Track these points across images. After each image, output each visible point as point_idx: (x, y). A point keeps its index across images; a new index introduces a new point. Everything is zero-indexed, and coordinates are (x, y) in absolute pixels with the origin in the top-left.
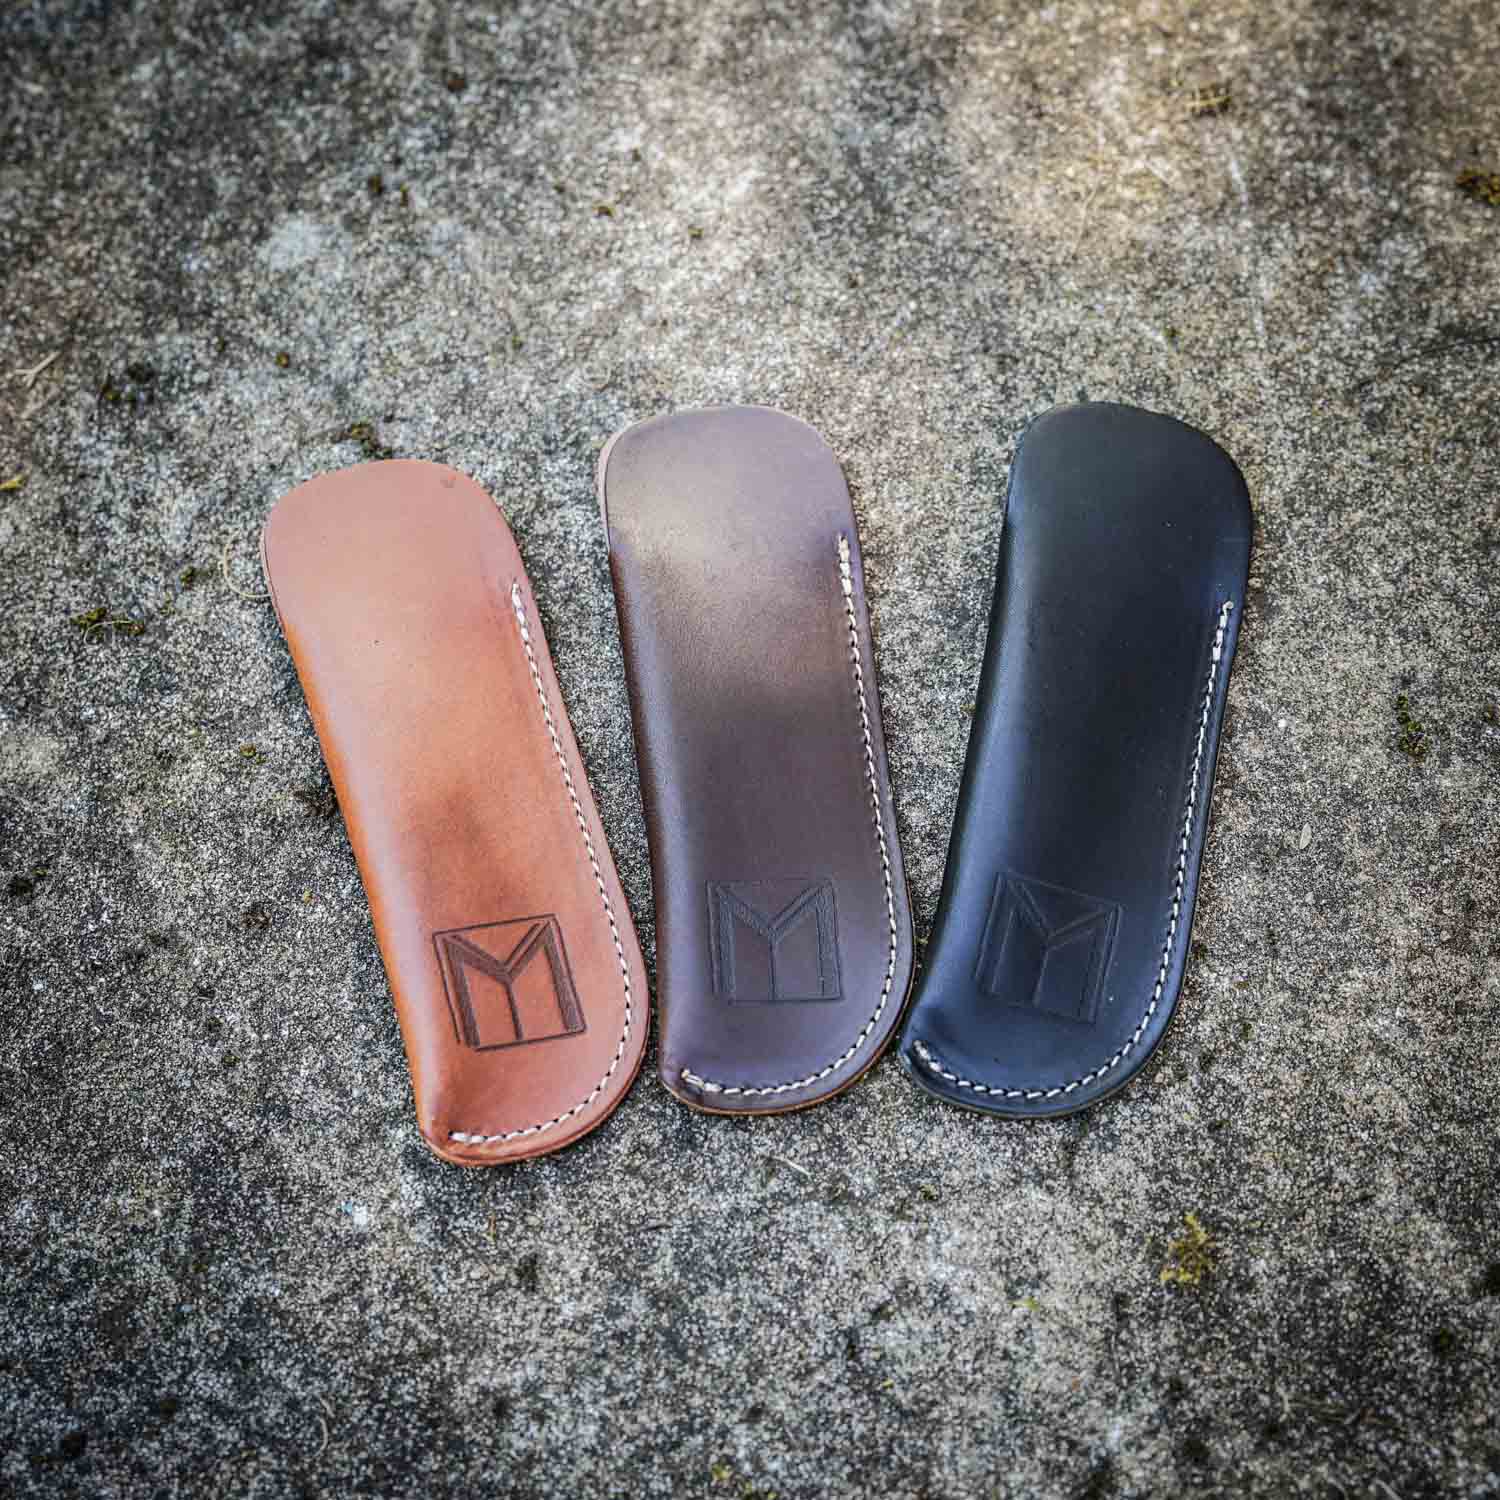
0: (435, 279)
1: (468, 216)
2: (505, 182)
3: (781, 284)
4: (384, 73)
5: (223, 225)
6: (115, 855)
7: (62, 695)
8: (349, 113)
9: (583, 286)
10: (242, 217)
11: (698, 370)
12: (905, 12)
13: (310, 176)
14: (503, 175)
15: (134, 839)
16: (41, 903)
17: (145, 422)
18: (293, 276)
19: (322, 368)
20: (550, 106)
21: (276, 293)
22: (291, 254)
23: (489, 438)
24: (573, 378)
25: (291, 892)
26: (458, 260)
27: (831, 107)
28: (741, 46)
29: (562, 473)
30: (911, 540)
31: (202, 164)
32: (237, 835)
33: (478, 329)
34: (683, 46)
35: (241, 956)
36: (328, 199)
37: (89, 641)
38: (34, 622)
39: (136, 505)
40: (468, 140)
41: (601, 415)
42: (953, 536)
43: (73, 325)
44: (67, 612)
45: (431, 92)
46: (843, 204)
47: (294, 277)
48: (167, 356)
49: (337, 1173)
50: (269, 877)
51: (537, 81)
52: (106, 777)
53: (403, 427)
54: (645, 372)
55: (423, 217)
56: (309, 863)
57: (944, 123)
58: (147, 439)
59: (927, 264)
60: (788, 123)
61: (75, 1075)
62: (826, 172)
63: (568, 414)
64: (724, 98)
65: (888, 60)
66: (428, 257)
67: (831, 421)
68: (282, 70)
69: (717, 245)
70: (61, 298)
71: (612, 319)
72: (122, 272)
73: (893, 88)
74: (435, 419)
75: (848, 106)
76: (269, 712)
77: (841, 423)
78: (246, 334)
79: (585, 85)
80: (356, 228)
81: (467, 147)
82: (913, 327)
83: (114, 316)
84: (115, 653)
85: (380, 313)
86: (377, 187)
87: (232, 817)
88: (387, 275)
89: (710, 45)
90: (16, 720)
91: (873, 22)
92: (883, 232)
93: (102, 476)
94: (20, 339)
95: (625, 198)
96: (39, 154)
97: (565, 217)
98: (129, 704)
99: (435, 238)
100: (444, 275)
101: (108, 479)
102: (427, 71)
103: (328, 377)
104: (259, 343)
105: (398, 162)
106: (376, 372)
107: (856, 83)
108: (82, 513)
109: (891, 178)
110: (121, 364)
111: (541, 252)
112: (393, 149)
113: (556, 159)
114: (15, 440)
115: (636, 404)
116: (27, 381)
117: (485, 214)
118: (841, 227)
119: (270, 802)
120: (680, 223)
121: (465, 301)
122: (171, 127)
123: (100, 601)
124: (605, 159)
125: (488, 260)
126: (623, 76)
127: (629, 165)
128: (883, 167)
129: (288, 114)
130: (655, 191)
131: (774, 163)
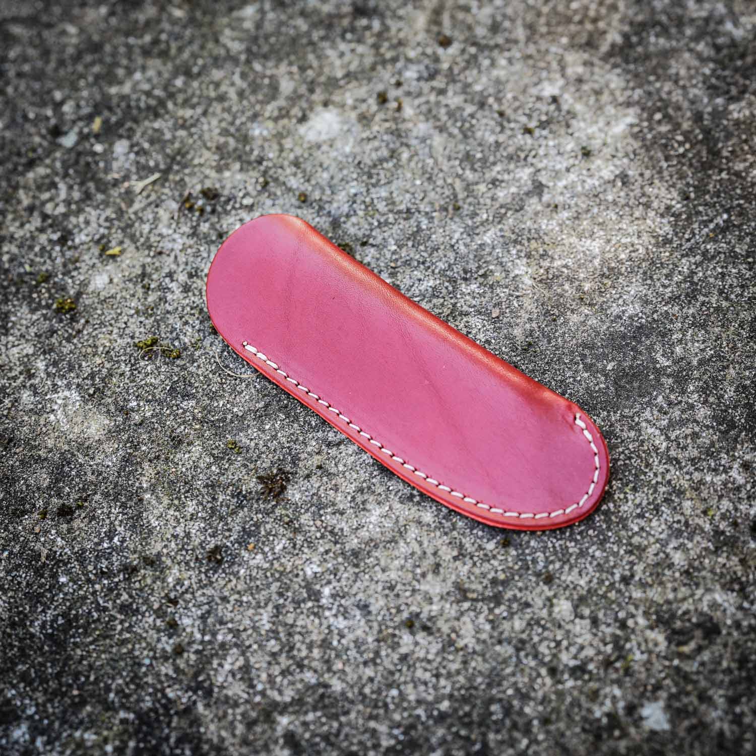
0: (410, 160)
1: (438, 124)
2: (466, 106)
3: (638, 192)
4: (400, 30)
5: (280, 109)
6: (131, 499)
7: (118, 390)
8: (373, 51)
9: (506, 177)
10: (293, 106)
11: (574, 240)
12: (748, 31)
13: (341, 87)
14: (466, 101)
15: (145, 491)
16: (76, 524)
17: (207, 225)
18: (319, 146)
19: (327, 206)
20: (503, 62)
21: (306, 155)
22: (320, 133)
23: (427, 264)
24: (489, 234)
25: (242, 542)
26: (427, 150)
27: (688, 84)
28: (634, 39)
29: (472, 294)
30: (702, 370)
31: (274, 71)
32: (214, 499)
33: (432, 195)
34: (596, 36)
35: (200, 581)
37: (143, 358)
38: (110, 341)
39: (191, 276)
40: (446, 76)
41: (504, 260)
42: (732, 371)
43: (173, 159)
44: (132, 337)
45: (427, 45)
46: (687, 146)
48: (229, 186)
49: (236, 741)
50: (229, 530)
51: (497, 46)
52: (136, 447)
53: (372, 250)
54: (538, 236)
55: (409, 121)
56: (257, 525)
58: (206, 236)
59: (738, 191)
60: (658, 91)
61: (75, 644)
62: (677, 126)
63: (482, 257)
64: (618, 71)
65: (731, 59)
66: (408, 146)
67: (658, 284)
68: (335, 21)
69: (599, 162)
70: (169, 141)
71: (521, 199)
72: (210, 130)
73: (732, 77)
74: (394, 248)
75: (700, 85)
76: (250, 420)
77: (664, 286)
78: (282, 179)
79: (529, 52)
80: (365, 122)
81: (445, 80)
82: (724, 230)
83: (201, 156)
84: (158, 368)
85: (370, 176)
86: (383, 99)
87: (213, 486)
88: (379, 153)
89: (614, 37)
90: (86, 402)
91: (725, 34)
92: (711, 167)
93: (173, 255)
94: (138, 163)
95: (543, 125)
96: (173, 51)
97: (502, 131)
98: (160, 402)
99: (414, 134)
100: (416, 158)
101: (176, 257)
102: (428, 31)
103: (329, 212)
104: (289, 185)
105: (399, 84)
106: (361, 213)
107: (707, 71)
108: (155, 277)
109: (722, 134)
110: (199, 187)
111: (482, 151)
112: (397, 76)
113: (501, 95)
114: (122, 225)
115: (528, 256)
116: (138, 189)
117: (449, 124)
118: (684, 161)
119: (240, 480)
120: (577, 144)
121: (427, 176)
122: (259, 47)
123: (155, 334)
124: (533, 99)
125: (447, 152)
126: (554, 49)
127: (549, 104)
128: (718, 126)
129: (334, 46)
130: (563, 123)
131: (645, 115)
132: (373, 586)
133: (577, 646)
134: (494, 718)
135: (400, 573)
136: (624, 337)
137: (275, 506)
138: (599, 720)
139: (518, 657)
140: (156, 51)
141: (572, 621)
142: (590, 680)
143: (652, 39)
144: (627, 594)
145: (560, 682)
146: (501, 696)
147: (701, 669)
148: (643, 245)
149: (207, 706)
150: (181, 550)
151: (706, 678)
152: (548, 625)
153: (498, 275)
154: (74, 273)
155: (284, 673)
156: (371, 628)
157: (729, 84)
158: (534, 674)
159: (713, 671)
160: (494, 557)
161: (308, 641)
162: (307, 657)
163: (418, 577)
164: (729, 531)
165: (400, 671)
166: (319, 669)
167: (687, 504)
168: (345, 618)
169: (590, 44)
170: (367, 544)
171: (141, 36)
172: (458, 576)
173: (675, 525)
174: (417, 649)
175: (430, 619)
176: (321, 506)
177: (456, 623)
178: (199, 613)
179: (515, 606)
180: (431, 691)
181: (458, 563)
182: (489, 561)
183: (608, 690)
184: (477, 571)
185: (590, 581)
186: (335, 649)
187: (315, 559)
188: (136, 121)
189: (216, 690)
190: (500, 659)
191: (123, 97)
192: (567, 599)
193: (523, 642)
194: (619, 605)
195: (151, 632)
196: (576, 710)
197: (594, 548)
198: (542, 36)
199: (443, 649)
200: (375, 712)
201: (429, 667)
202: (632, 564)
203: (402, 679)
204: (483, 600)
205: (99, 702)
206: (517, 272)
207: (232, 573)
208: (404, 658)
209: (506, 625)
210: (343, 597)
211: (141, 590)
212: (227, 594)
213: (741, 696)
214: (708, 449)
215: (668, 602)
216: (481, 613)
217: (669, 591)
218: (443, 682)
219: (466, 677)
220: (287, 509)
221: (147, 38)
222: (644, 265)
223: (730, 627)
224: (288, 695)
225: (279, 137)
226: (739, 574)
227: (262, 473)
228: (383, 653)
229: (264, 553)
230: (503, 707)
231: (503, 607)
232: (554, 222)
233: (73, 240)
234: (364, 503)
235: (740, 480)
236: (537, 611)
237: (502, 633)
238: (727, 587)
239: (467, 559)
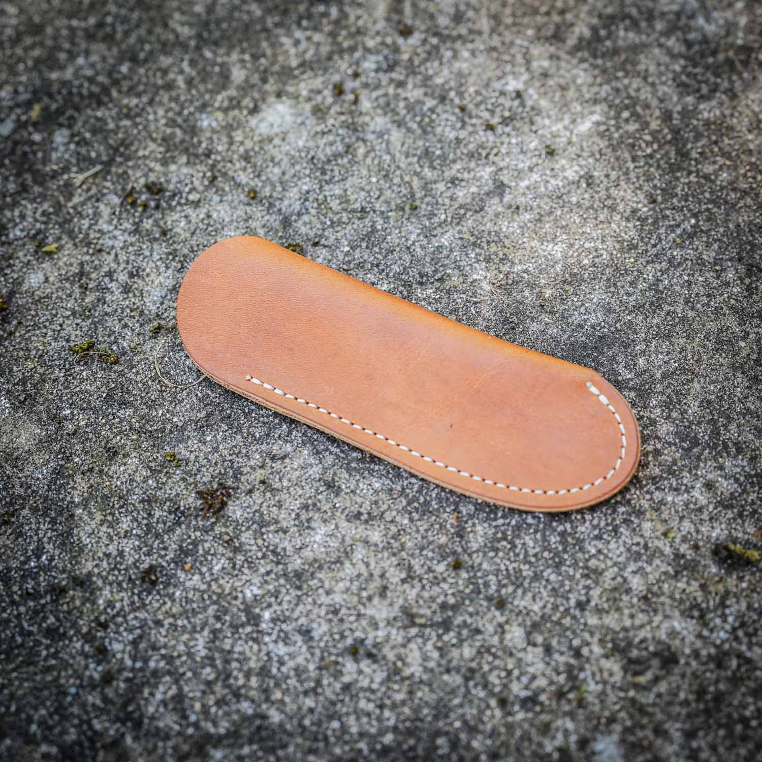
0: (366, 155)
1: (396, 118)
2: (426, 99)
3: (603, 194)
4: (358, 18)
5: (231, 99)
6: (61, 515)
7: (51, 397)
8: (330, 40)
9: (466, 175)
10: (245, 96)
11: (535, 243)
13: (295, 77)
14: (426, 94)
15: (77, 506)
16: (2, 541)
17: (150, 221)
19: (277, 203)
20: (466, 54)
21: (257, 149)
22: (272, 125)
23: (381, 267)
24: (447, 236)
25: (178, 562)
26: (384, 145)
27: (657, 82)
28: (603, 33)
29: (427, 299)
30: (665, 384)
31: (225, 59)
32: (150, 515)
33: (388, 193)
34: (563, 29)
35: (133, 603)
36: (304, 93)
38: (44, 344)
39: (131, 275)
40: (406, 68)
41: (462, 263)
42: (696, 385)
43: (116, 150)
44: (68, 341)
45: (387, 34)
46: (655, 146)
47: (271, 140)
48: (174, 180)
50: (165, 549)
51: (460, 37)
52: (68, 459)
53: (324, 251)
54: (498, 239)
55: (366, 114)
56: (195, 543)
57: (735, 103)
58: (149, 233)
59: (707, 195)
60: (626, 87)
62: (646, 124)
63: (439, 260)
64: (585, 65)
65: (703, 55)
66: (364, 141)
67: (622, 292)
68: (292, 6)
69: (563, 162)
70: (112, 131)
71: (482, 200)
72: (156, 120)
73: (703, 75)
75: (670, 82)
76: (190, 431)
77: (628, 294)
78: (231, 173)
79: (493, 44)
80: (319, 114)
81: (404, 72)
82: (691, 236)
83: (145, 148)
84: (94, 374)
85: (324, 173)
86: (339, 91)
87: (149, 501)
88: (334, 148)
89: (581, 30)
90: (15, 409)
91: (696, 30)
92: (680, 169)
93: (113, 252)
94: (78, 153)
95: (505, 121)
96: (119, 36)
97: (463, 127)
98: (95, 411)
99: (371, 128)
100: (372, 154)
101: (116, 255)
102: (388, 20)
103: (280, 210)
104: (238, 180)
105: (356, 75)
106: (313, 212)
107: (678, 68)
108: (93, 276)
109: (692, 134)
110: (142, 181)
111: (442, 148)
112: (354, 67)
113: (463, 89)
114: (60, 220)
115: (488, 260)
116: (77, 182)
117: (408, 118)
118: (651, 162)
119: (178, 495)
120: (540, 143)
121: (384, 173)
122: (210, 32)
123: (92, 337)
124: (497, 94)
125: (405, 148)
126: (519, 41)
127: (513, 100)
128: (687, 126)
129: (289, 34)
130: (527, 120)
131: (612, 113)
132: (316, 611)
133: (529, 676)
134: (440, 752)
135: (345, 596)
136: (585, 348)
137: (215, 523)
138: (549, 755)
139: (466, 686)
140: (100, 34)
141: (524, 649)
142: (542, 712)
143: (622, 33)
144: (582, 621)
145: (510, 714)
146: (447, 729)
147: (658, 701)
148: (607, 250)
149: (136, 738)
150: (113, 570)
151: (663, 711)
152: (499, 653)
153: (455, 280)
154: (8, 271)
155: (219, 703)
156: (312, 654)
157: (700, 82)
158: (483, 705)
159: (670, 703)
160: (444, 580)
161: (245, 668)
162: (244, 686)
163: (364, 600)
164: (690, 554)
165: (342, 701)
166: (256, 698)
167: (647, 526)
168: (286, 644)
169: (557, 37)
170: (310, 565)
171: (85, 19)
172: (406, 600)
173: (634, 548)
174: (361, 678)
175: (376, 645)
176: (263, 524)
177: (402, 651)
178: (131, 637)
179: (465, 632)
180: (375, 723)
181: (406, 586)
182: (438, 584)
183: (559, 723)
184: (426, 595)
185: (544, 607)
186: (274, 677)
187: (256, 580)
188: (77, 109)
189: (146, 721)
190: (448, 689)
191: (65, 83)
192: (519, 625)
193: (472, 671)
194: (574, 632)
195: (78, 658)
196: (526, 744)
197: (549, 571)
198: (507, 27)
199: (388, 679)
200: (315, 745)
201: (372, 697)
202: (588, 588)
203: (345, 710)
204: (431, 626)
205: (19, 734)
206: (475, 277)
207: (167, 595)
208: (347, 687)
209: (455, 653)
210: (284, 621)
211: (69, 612)
212: (161, 617)
213: (698, 730)
214: (670, 467)
215: (625, 629)
216: (428, 639)
217: (626, 617)
218: (387, 713)
219: (411, 709)
220: (227, 527)
221: (92, 21)
222: (607, 271)
223: (688, 656)
224: (224, 727)
225: (229, 128)
226: (699, 600)
227: (201, 488)
228: (325, 682)
229: (201, 573)
230: (450, 741)
231: (452, 634)
232: (515, 225)
233: (7, 235)
234: (308, 520)
235: (703, 500)
236: (487, 637)
237: (450, 661)
238: (686, 614)
239: (416, 582)
